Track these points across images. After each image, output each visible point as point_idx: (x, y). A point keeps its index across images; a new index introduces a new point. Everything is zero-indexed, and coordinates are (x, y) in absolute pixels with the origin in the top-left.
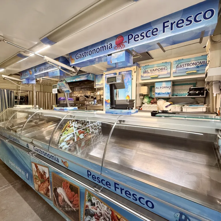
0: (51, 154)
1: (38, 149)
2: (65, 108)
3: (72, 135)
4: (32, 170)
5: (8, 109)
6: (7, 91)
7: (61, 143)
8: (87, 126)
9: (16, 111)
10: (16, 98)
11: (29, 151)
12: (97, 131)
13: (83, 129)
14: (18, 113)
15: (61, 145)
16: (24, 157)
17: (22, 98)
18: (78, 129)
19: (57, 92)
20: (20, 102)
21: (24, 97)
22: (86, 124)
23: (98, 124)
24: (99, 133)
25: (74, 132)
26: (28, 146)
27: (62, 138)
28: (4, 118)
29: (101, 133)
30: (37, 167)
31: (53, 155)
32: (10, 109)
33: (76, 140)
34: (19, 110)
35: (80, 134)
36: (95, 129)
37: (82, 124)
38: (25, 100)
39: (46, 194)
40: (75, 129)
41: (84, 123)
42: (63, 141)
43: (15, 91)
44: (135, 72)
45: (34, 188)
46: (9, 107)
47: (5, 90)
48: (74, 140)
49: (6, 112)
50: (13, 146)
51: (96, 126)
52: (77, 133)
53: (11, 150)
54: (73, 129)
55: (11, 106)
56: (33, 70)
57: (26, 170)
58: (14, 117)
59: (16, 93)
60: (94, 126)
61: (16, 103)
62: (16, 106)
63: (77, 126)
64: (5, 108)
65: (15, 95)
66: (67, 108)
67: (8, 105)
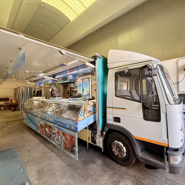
0: (44, 116)
1: (41, 115)
2: (55, 98)
3: (53, 109)
4: (38, 125)
5: (29, 99)
6: (29, 88)
7: (48, 112)
8: (60, 106)
9: (33, 100)
10: (34, 92)
11: (37, 117)
12: (66, 108)
13: (58, 107)
14: (34, 101)
15: (48, 113)
16: (36, 120)
17: (38, 92)
18: (56, 106)
19: (51, 91)
20: (37, 95)
21: (39, 92)
22: (59, 105)
23: (66, 105)
24: (67, 109)
25: (54, 108)
26: (37, 115)
27: (48, 110)
28: (27, 104)
29: (68, 110)
30: (40, 122)
31: (45, 117)
32: (31, 99)
33: (55, 111)
34: (35, 99)
35: (57, 109)
36: (65, 107)
37: (58, 105)
38: (39, 94)
39: (43, 133)
40: (54, 107)
41: (59, 104)
42: (49, 111)
43: (34, 88)
44: (91, 78)
45: (39, 133)
46: (30, 98)
47: (28, 88)
48: (54, 111)
49: (29, 101)
50: (32, 116)
51: (65, 106)
52: (55, 108)
53: (31, 118)
54: (53, 107)
55: (31, 97)
56: (42, 79)
57: (36, 125)
58: (33, 103)
59: (35, 89)
60: (64, 106)
61: (34, 96)
62: (33, 98)
63: (55, 105)
64: (28, 99)
65: (34, 90)
66: (56, 98)
67: (30, 97)
